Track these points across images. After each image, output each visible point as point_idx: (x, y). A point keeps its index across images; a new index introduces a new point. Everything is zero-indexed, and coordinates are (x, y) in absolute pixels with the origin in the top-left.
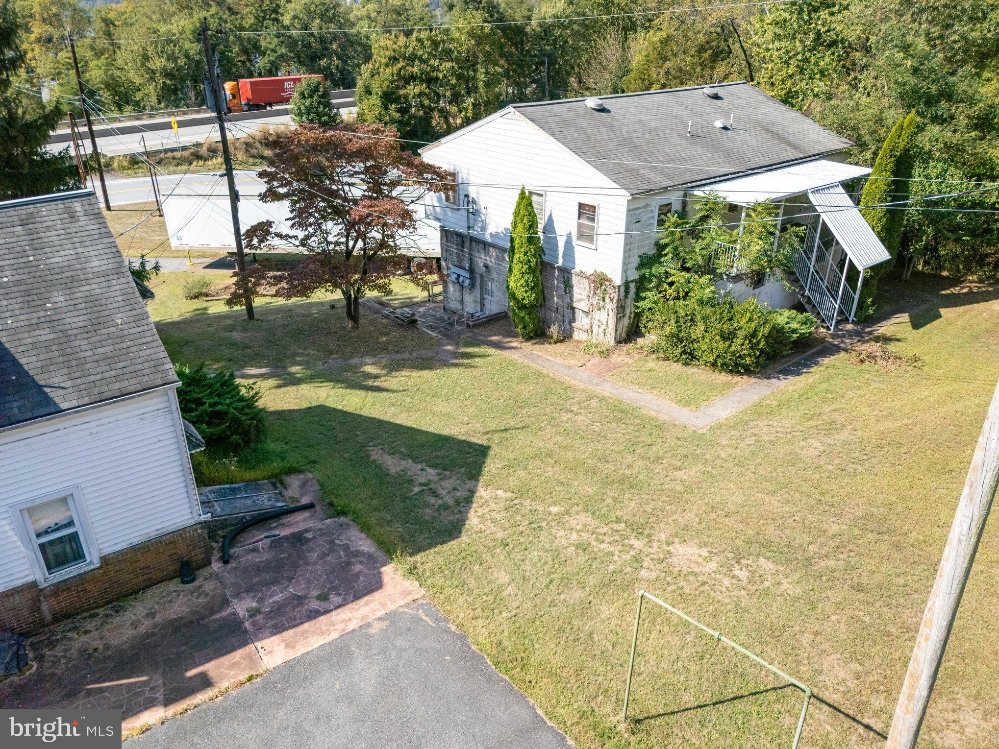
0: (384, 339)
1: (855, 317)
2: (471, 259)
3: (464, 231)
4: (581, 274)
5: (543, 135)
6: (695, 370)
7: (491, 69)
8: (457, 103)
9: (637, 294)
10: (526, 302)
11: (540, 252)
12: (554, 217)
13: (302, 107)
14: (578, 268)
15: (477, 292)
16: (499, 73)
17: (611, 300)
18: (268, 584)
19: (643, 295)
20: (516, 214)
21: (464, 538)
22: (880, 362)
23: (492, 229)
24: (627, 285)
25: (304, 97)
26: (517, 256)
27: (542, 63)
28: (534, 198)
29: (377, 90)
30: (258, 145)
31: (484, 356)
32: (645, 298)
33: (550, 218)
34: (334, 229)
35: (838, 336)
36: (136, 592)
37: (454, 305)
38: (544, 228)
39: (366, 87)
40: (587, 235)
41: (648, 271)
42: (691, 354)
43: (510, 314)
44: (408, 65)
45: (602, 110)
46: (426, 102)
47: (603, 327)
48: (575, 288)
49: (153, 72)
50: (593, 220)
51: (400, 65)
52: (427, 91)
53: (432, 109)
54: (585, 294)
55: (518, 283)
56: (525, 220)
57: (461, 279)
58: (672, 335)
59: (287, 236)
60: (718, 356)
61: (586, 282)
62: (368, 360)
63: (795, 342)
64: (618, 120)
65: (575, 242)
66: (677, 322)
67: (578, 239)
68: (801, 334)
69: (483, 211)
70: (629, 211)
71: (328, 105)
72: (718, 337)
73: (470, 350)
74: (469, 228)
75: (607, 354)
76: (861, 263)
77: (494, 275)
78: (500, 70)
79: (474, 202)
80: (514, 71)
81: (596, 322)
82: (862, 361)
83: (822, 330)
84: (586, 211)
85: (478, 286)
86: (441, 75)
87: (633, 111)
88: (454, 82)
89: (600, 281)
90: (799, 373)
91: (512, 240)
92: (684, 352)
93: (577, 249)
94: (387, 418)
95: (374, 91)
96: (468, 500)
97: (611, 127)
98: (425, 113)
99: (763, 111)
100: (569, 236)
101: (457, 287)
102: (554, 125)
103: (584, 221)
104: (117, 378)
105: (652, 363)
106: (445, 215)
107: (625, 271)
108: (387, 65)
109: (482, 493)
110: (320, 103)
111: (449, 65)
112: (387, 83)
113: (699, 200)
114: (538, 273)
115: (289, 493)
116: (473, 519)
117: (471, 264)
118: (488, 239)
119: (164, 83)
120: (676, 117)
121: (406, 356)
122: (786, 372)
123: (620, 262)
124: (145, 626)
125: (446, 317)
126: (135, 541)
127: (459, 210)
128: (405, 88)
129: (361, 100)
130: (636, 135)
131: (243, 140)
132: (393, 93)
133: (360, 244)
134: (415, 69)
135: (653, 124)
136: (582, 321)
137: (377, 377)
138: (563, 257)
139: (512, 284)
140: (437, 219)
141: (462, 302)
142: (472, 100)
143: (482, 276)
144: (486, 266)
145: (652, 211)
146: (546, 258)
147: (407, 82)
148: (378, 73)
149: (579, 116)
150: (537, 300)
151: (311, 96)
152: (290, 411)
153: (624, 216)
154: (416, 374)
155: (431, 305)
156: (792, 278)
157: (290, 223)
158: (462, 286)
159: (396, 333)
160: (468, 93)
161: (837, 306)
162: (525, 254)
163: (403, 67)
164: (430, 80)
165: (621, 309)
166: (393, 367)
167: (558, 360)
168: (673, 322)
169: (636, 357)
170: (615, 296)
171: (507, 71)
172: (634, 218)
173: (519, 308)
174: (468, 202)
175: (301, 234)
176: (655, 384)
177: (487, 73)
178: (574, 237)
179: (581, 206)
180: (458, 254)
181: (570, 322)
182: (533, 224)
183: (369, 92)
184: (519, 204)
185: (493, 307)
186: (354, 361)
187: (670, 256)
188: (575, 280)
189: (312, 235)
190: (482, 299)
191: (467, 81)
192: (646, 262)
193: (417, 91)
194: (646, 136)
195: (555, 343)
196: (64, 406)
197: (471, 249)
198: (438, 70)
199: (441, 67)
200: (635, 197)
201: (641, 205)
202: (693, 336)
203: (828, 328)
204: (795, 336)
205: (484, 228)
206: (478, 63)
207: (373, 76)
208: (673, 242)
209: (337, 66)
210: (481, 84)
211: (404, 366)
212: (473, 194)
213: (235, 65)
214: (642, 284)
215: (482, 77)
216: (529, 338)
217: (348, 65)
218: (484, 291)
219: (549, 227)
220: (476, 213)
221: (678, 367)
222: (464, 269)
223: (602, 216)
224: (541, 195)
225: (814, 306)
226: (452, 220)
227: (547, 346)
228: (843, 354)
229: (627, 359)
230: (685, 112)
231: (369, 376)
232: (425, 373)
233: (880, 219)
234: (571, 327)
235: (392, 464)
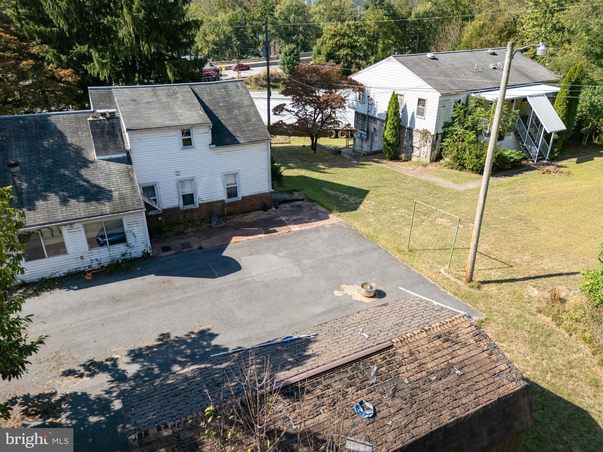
0: (327, 158)
1: (549, 157)
2: (368, 126)
3: (366, 113)
4: (417, 131)
5: (405, 69)
6: (464, 173)
7: (386, 41)
8: (366, 60)
9: (442, 140)
10: (391, 142)
11: (399, 121)
12: (407, 105)
13: (285, 60)
14: (416, 128)
15: (369, 141)
16: (390, 44)
17: (430, 141)
18: (291, 215)
19: (444, 140)
20: (390, 103)
21: (358, 211)
22: (552, 174)
23: (379, 112)
24: (437, 135)
25: (286, 55)
26: (389, 121)
27: (415, 38)
28: (399, 97)
29: (324, 52)
30: (261, 79)
31: (370, 165)
32: (445, 141)
33: (405, 106)
34: (310, 109)
35: (537, 165)
36: (250, 212)
37: (358, 148)
38: (403, 110)
39: (318, 50)
40: (421, 113)
41: (447, 129)
42: (463, 166)
43: (384, 151)
44: (341, 39)
45: (434, 59)
46: (349, 59)
47: (425, 154)
48: (414, 138)
49: (208, 42)
50: (424, 106)
51: (337, 39)
52: (350, 53)
53: (352, 63)
54: (418, 139)
55: (388, 134)
56: (394, 105)
57: (362, 136)
58: (455, 157)
59: (290, 111)
60: (474, 166)
61: (419, 134)
62: (320, 164)
63: (512, 162)
64: (441, 63)
65: (415, 116)
66: (458, 151)
67: (417, 114)
68: (515, 159)
69: (376, 103)
70: (440, 101)
71: (298, 60)
72: (474, 157)
73: (364, 163)
74: (368, 111)
75: (425, 165)
76: (549, 129)
77: (378, 133)
78: (391, 42)
79: (372, 99)
80: (399, 42)
81: (422, 152)
82: (544, 173)
83: (530, 162)
84: (421, 102)
85: (370, 139)
86: (358, 44)
87: (450, 59)
88: (365, 48)
89: (425, 133)
90: (511, 176)
91: (387, 115)
92: (460, 165)
93: (416, 119)
94: (329, 181)
95: (322, 53)
96: (360, 203)
97: (437, 66)
98: (348, 64)
99: (518, 61)
100: (413, 113)
101: (360, 140)
102: (411, 65)
103: (420, 107)
104: (255, 136)
105: (445, 169)
106: (358, 106)
107: (436, 129)
108: (330, 39)
109: (365, 201)
110: (294, 58)
111: (363, 39)
112: (329, 48)
113: (473, 98)
114: (398, 129)
115: (294, 196)
116: (362, 207)
117: (368, 129)
118: (377, 116)
119: (213, 48)
120: (471, 63)
121: (336, 163)
122: (506, 175)
123: (434, 124)
124: (254, 219)
125: (354, 154)
126: (252, 194)
127: (364, 103)
128: (339, 51)
129: (315, 58)
130: (448, 70)
131: (254, 77)
132: (332, 54)
133: (320, 116)
134: (345, 41)
135: (458, 66)
136: (416, 152)
137: (324, 169)
138: (410, 123)
139: (386, 134)
140: (354, 108)
141: (362, 147)
142: (374, 58)
143: (372, 134)
144: (375, 129)
145: (451, 103)
146: (402, 124)
147: (340, 48)
148: (325, 43)
149: (423, 61)
150: (396, 141)
151: (290, 55)
152: (291, 176)
153: (437, 104)
154: (340, 169)
155: (347, 149)
156: (518, 138)
157: (292, 105)
158: (362, 139)
159: (332, 156)
160: (372, 54)
161: (538, 151)
162: (392, 120)
163: (339, 40)
164: (352, 47)
165: (434, 146)
166: (330, 166)
167: (403, 167)
168: (456, 150)
169: (439, 167)
170: (431, 140)
171: (395, 43)
172: (442, 105)
173: (388, 145)
174: (369, 100)
175: (296, 110)
176: (445, 177)
177: (384, 43)
178: (415, 113)
179: (420, 100)
180: (362, 124)
181: (411, 153)
182: (397, 107)
183: (319, 53)
184: (392, 98)
185: (375, 149)
186: (314, 164)
187: (457, 122)
188: (414, 133)
189: (301, 111)
190: (372, 145)
191: (372, 49)
192: (447, 125)
193: (345, 53)
194: (454, 71)
195: (403, 161)
196: (241, 142)
197: (368, 121)
198: (357, 42)
199: (359, 40)
200: (443, 95)
201: (446, 99)
202: (464, 157)
203: (533, 161)
204: (512, 160)
205: (375, 112)
206: (379, 38)
207: (322, 45)
208: (459, 115)
209: (302, 40)
210: (379, 50)
211: (335, 167)
212: (371, 96)
213: (248, 39)
214: (444, 135)
215: (380, 45)
216: (391, 159)
217: (307, 39)
218: (372, 141)
219: (405, 110)
220: (372, 104)
221: (457, 172)
222: (364, 131)
223: (428, 104)
224: (402, 95)
225: (528, 151)
226: (361, 109)
227: (399, 163)
228: (536, 171)
229: (434, 168)
230: (476, 61)
231: (321, 168)
232: (344, 169)
233: (563, 111)
234: (411, 155)
235: (332, 193)
